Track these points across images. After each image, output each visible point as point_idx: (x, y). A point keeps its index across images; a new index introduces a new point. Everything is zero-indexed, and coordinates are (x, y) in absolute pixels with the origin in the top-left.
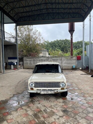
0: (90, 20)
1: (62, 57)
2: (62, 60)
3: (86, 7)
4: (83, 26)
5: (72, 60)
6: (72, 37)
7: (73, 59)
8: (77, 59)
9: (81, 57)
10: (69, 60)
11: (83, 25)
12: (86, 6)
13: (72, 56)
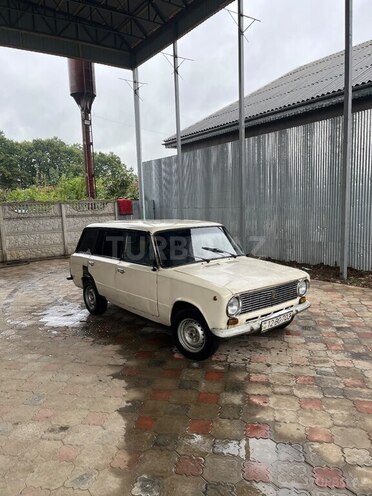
0: (176, 71)
1: (63, 206)
2: (64, 215)
3: (158, 19)
4: (135, 86)
5: (101, 215)
6: (86, 122)
7: (106, 211)
8: (120, 211)
9: (133, 202)
10: (91, 215)
11: (135, 82)
12: (158, 13)
13: (93, 201)
